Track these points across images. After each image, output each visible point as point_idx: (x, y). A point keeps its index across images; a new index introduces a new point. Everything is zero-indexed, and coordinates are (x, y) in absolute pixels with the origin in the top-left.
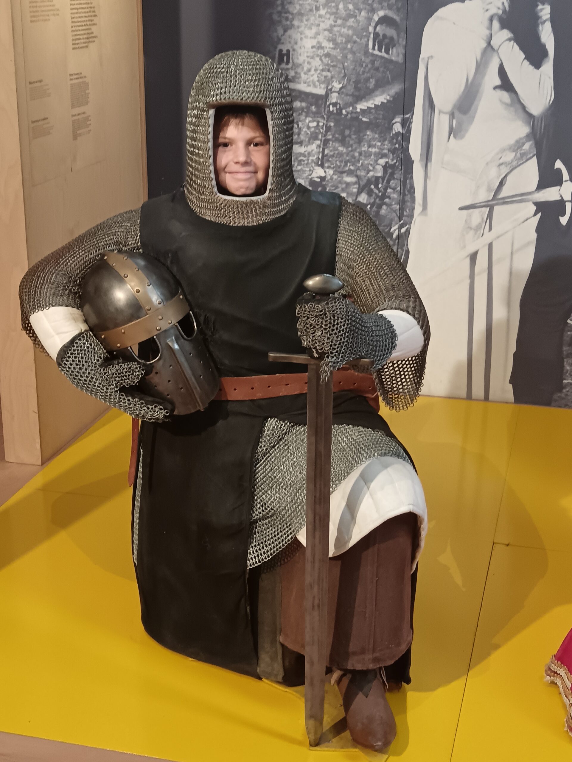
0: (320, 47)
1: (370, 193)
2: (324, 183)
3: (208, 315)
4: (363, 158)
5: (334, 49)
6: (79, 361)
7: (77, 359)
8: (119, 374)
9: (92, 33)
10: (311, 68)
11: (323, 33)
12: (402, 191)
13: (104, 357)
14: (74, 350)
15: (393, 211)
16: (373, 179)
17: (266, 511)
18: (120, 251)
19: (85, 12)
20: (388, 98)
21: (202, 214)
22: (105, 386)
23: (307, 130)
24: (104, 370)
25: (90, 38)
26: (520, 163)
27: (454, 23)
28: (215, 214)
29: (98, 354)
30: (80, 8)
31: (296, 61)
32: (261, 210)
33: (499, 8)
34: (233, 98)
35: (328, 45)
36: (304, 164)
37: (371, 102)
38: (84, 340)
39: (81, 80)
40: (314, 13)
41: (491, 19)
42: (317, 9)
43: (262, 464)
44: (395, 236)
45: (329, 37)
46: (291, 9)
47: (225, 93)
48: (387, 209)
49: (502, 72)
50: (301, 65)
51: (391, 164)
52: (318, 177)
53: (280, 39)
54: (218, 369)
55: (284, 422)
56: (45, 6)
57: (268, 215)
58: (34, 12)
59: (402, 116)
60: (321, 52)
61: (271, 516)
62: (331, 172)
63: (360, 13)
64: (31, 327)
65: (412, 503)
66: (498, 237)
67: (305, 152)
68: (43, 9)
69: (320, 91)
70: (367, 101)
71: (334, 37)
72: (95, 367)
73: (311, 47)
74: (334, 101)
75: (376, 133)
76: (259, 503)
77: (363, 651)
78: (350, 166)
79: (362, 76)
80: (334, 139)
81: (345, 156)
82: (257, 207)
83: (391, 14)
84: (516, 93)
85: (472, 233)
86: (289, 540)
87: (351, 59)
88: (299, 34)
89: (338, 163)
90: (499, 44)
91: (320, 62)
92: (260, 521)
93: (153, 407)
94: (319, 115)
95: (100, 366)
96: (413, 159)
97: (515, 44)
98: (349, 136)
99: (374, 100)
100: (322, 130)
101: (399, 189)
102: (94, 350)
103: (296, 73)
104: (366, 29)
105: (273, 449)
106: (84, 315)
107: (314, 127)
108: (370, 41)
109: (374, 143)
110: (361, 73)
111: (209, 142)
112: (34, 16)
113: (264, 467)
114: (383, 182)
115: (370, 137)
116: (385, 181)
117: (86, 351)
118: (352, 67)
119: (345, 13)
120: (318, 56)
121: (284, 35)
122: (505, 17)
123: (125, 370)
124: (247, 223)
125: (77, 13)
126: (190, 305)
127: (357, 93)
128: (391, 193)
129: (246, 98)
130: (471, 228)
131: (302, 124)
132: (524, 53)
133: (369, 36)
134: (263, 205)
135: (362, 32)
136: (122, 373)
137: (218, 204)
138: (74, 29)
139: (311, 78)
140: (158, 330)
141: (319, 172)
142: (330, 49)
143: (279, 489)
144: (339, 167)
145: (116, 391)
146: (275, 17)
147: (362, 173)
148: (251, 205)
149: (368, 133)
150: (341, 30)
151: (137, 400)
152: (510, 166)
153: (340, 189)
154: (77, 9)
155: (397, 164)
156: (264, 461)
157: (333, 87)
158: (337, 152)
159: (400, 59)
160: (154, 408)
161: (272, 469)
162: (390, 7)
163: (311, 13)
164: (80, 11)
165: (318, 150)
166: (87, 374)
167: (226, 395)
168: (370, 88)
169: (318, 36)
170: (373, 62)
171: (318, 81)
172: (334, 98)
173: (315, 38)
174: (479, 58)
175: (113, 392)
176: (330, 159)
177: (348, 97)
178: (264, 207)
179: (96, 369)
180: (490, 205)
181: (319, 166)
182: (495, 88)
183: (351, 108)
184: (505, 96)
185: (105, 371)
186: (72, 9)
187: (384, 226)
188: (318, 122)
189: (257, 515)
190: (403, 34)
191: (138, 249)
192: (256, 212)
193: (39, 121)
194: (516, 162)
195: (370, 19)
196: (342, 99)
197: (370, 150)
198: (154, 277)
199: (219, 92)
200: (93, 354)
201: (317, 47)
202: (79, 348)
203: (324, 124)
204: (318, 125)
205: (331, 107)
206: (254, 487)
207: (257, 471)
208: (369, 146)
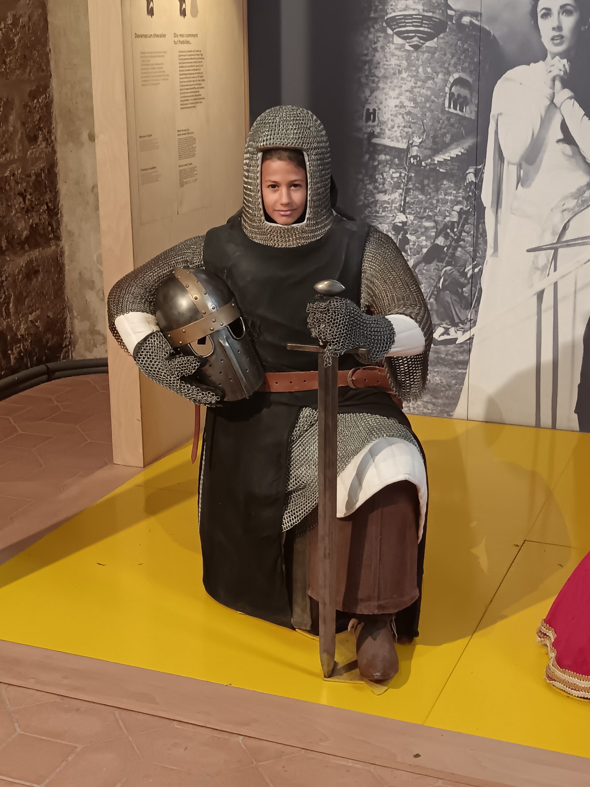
0: (403, 106)
1: (446, 236)
2: (406, 227)
3: (255, 320)
4: (440, 205)
5: (414, 107)
6: (150, 355)
7: (148, 354)
8: (180, 365)
9: (200, 95)
10: (394, 125)
11: (405, 94)
12: (475, 235)
13: (170, 352)
14: (147, 346)
15: (468, 252)
16: (450, 224)
17: (299, 484)
18: (187, 268)
19: (193, 77)
20: (463, 151)
21: (253, 239)
22: (169, 375)
23: (390, 180)
24: (168, 362)
25: (198, 99)
26: (581, 209)
27: (521, 84)
28: (263, 238)
29: (166, 350)
30: (189, 74)
31: (381, 119)
32: (300, 235)
33: (560, 70)
34: (276, 144)
35: (409, 105)
36: (388, 211)
37: (448, 154)
38: (154, 339)
39: (188, 135)
40: (397, 76)
41: (554, 80)
42: (400, 72)
43: (297, 444)
44: (469, 276)
45: (410, 97)
46: (377, 73)
47: (270, 139)
48: (462, 251)
49: (564, 127)
50: (385, 122)
51: (466, 210)
52: (400, 222)
53: (367, 100)
54: (263, 366)
55: (316, 411)
56: (155, 72)
57: (306, 239)
58: (145, 77)
59: (475, 167)
60: (403, 111)
61: (303, 489)
62: (411, 217)
63: (438, 76)
64: (115, 328)
65: (409, 473)
66: (563, 277)
67: (389, 199)
68: (154, 74)
69: (403, 145)
70: (443, 154)
71: (415, 97)
72: (162, 360)
73: (394, 107)
74: (414, 154)
75: (452, 183)
76: (294, 477)
77: (369, 599)
78: (428, 212)
79: (439, 132)
80: (414, 188)
81: (424, 203)
82: (297, 232)
83: (464, 76)
84: (577, 146)
85: (538, 272)
86: (313, 506)
87: (430, 116)
88: (384, 95)
89: (418, 209)
90: (561, 103)
91: (402, 120)
92: (295, 493)
93: (207, 393)
94: (402, 167)
95: (166, 359)
96: (485, 206)
97: (575, 102)
98: (428, 185)
99: (450, 153)
100: (403, 180)
101: (472, 232)
102: (163, 347)
103: (381, 129)
104: (442, 90)
105: (306, 433)
106: (156, 319)
107: (397, 177)
108: (446, 100)
109: (450, 191)
110: (438, 129)
111: (258, 179)
112: (145, 81)
113: (298, 447)
114: (458, 226)
115: (446, 186)
116: (460, 226)
117: (156, 347)
118: (430, 124)
119: (424, 75)
120: (400, 114)
121: (370, 96)
122: (566, 78)
123: (185, 362)
124: (289, 246)
125: (185, 78)
126: (241, 312)
127: (435, 147)
128: (465, 236)
129: (286, 143)
130: (538, 269)
131: (387, 175)
132: (584, 111)
133: (446, 96)
134: (302, 231)
135: (438, 92)
136: (183, 364)
137: (265, 230)
138: (182, 91)
139: (395, 134)
140: (212, 330)
141: (401, 218)
142: (411, 108)
143: (309, 466)
144: (419, 213)
145: (178, 380)
146: (363, 80)
147: (439, 218)
148: (291, 231)
149: (445, 183)
150: (420, 90)
151: (194, 387)
152: (572, 211)
153: (420, 233)
154: (186, 74)
155: (471, 210)
156: (299, 443)
157: (414, 141)
158: (417, 200)
159: (473, 116)
160: (207, 395)
161: (304, 449)
162: (464, 70)
163: (395, 76)
164: (188, 76)
165: (401, 197)
166: (155, 366)
167: (269, 387)
168: (447, 142)
169: (401, 97)
170: (448, 119)
171: (401, 136)
172: (414, 151)
173: (398, 98)
174: (543, 115)
175: (175, 380)
176: (411, 206)
177: (427, 151)
178: (303, 232)
179: (163, 361)
180: (554, 248)
181: (401, 212)
182: (559, 141)
183: (429, 160)
184: (567, 148)
185: (170, 363)
186: (180, 75)
187: (459, 266)
188: (401, 173)
189: (292, 487)
190: (475, 94)
191: (201, 267)
192: (296, 237)
193: (148, 169)
194: (578, 208)
195: (446, 81)
196: (422, 152)
197: (446, 197)
198: (211, 288)
199: (265, 139)
200: (161, 350)
201: (399, 106)
202: (150, 345)
203: (405, 174)
204: (400, 176)
205: (412, 159)
206: (289, 464)
207: (292, 451)
208: (445, 195)
